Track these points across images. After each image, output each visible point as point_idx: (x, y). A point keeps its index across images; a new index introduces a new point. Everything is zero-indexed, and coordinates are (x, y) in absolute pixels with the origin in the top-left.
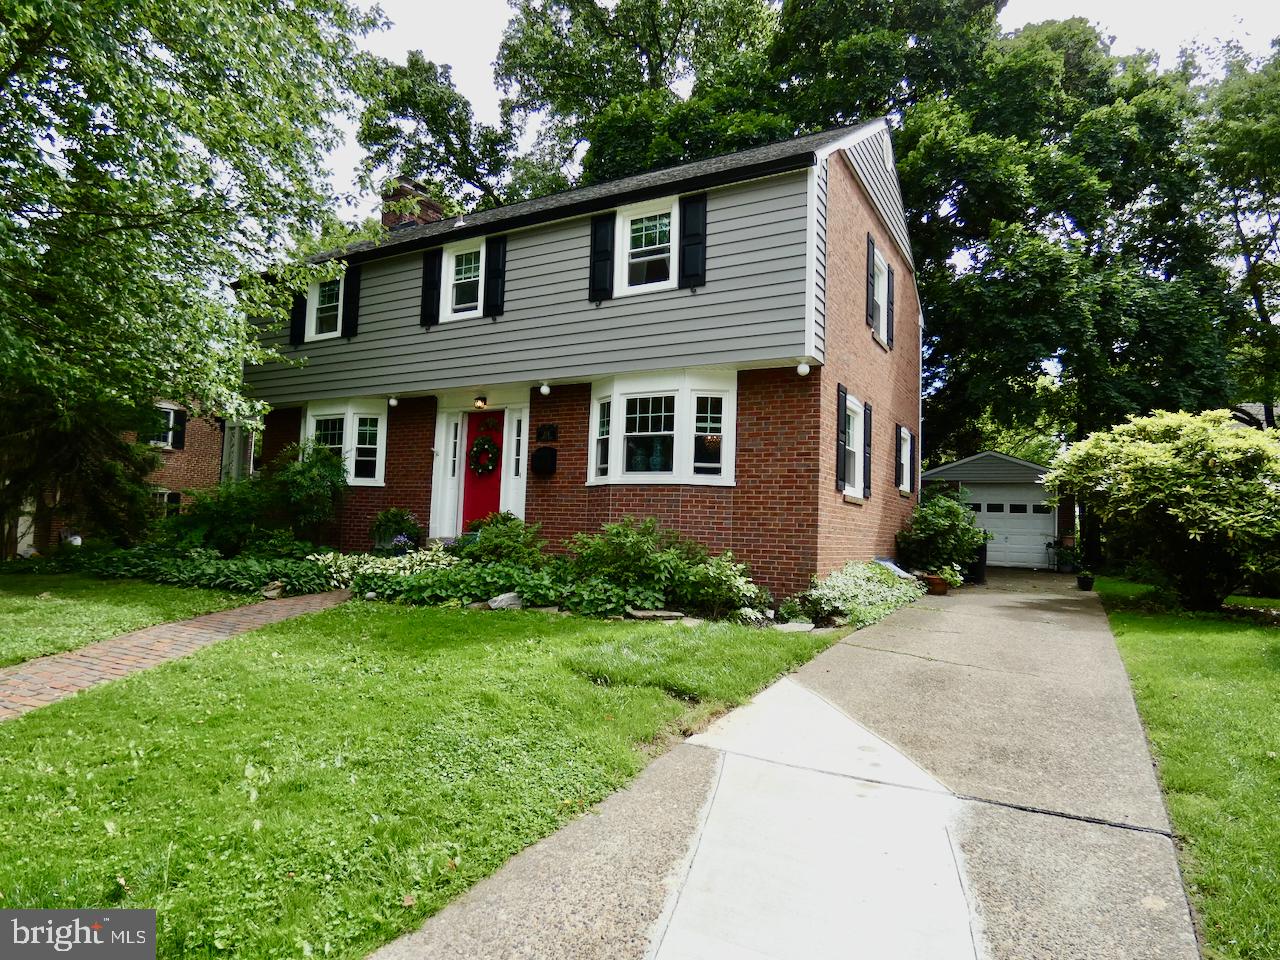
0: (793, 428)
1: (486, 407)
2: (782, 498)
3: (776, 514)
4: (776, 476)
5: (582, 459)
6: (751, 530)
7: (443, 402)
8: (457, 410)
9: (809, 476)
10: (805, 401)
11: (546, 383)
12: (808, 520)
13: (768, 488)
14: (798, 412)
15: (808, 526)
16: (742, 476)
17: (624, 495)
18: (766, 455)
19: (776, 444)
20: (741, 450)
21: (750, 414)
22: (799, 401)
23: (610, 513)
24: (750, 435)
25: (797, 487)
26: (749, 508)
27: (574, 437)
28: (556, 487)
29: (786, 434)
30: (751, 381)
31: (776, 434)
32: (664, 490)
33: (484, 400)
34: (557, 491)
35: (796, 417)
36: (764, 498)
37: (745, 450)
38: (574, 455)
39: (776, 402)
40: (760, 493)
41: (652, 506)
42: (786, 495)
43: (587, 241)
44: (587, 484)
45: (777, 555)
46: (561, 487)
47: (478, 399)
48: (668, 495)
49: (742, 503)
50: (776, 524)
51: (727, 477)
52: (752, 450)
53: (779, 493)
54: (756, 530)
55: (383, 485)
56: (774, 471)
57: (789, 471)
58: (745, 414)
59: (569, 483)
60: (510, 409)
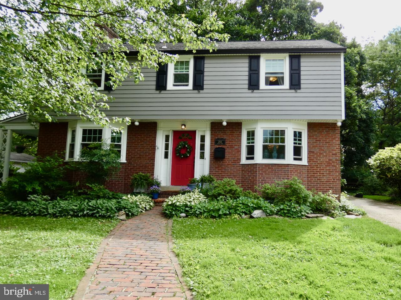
0: (330, 145)
1: (186, 129)
2: (326, 170)
3: (324, 176)
4: (324, 162)
5: (238, 153)
6: (315, 181)
7: (160, 125)
8: (169, 129)
9: (337, 162)
10: (334, 135)
11: (225, 121)
12: (336, 178)
13: (321, 166)
14: (332, 139)
15: (337, 180)
16: (310, 162)
17: (264, 168)
18: (319, 154)
19: (323, 150)
20: (309, 152)
21: (313, 139)
22: (332, 135)
23: (257, 175)
24: (313, 146)
25: (332, 166)
26: (313, 173)
27: (234, 143)
28: (225, 164)
29: (328, 146)
30: (313, 126)
31: (323, 146)
32: (282, 166)
33: (185, 125)
34: (226, 166)
35: (331, 141)
36: (320, 170)
37: (311, 152)
38: (234, 151)
39: (323, 135)
40: (318, 168)
41: (277, 172)
42: (328, 169)
43: (247, 65)
44: (241, 163)
45: (325, 190)
46: (227, 164)
47: (182, 125)
48: (284, 168)
49: (311, 171)
50: (324, 179)
51: (305, 161)
52: (314, 152)
53: (325, 168)
54: (316, 181)
55: (125, 162)
56: (323, 160)
57: (329, 160)
58: (311, 139)
59: (232, 162)
60: (199, 131)
